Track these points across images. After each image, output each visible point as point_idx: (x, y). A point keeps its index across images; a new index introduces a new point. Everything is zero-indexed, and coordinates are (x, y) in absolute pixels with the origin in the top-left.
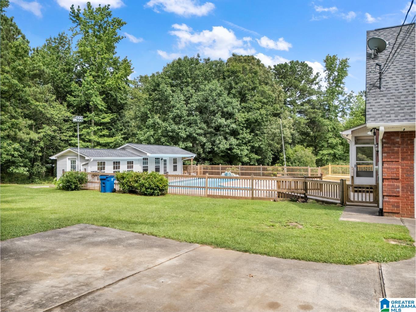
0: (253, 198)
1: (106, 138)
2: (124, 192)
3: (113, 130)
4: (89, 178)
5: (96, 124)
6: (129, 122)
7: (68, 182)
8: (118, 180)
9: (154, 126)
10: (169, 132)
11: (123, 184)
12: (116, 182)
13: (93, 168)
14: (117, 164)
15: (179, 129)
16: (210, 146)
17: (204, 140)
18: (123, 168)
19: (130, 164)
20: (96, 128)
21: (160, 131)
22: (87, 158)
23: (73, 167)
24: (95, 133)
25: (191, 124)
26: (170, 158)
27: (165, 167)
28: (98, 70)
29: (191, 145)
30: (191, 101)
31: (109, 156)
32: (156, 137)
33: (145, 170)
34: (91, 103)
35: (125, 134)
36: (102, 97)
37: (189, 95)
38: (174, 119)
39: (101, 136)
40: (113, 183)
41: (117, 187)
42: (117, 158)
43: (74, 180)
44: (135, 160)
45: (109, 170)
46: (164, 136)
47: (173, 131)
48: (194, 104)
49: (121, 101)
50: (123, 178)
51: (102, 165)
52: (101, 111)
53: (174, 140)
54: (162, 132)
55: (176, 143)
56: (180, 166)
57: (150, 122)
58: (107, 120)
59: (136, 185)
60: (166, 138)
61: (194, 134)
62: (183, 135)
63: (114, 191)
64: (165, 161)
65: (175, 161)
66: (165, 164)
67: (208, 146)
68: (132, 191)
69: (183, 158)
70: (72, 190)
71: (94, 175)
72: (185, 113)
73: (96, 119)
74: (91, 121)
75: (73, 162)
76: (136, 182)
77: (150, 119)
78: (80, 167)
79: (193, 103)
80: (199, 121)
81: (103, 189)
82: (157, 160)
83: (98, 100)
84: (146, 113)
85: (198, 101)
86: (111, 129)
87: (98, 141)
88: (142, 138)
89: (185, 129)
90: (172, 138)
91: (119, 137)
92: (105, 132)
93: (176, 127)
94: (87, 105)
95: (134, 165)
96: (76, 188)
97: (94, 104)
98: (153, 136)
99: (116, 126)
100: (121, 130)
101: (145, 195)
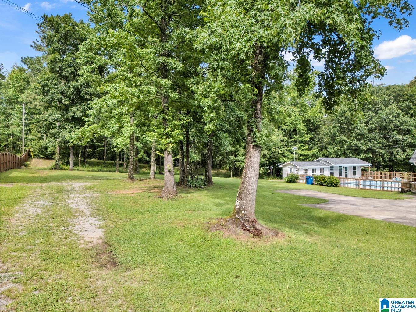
0: (383, 191)
1: (306, 151)
2: (317, 185)
3: (312, 145)
4: (300, 177)
5: (300, 142)
6: (323, 138)
7: (291, 179)
8: (314, 179)
9: (341, 142)
10: (352, 146)
11: (317, 181)
12: (314, 180)
13: (301, 172)
14: (314, 170)
15: (361, 144)
16: (389, 157)
17: (383, 151)
18: (318, 173)
19: (322, 170)
20: (300, 145)
21: (345, 146)
22: (298, 167)
23: (291, 171)
24: (299, 148)
25: (371, 140)
26: (350, 167)
27: (346, 173)
28: (302, 107)
29: (371, 156)
30: (371, 122)
31: (309, 166)
32: (342, 149)
33: (332, 174)
34: (297, 130)
35: (320, 147)
36: (304, 125)
37: (370, 118)
38: (356, 137)
39: (303, 150)
40: (312, 180)
41: (314, 183)
42: (314, 167)
43: (293, 178)
44: (325, 168)
45: (310, 173)
46: (349, 150)
47: (356, 145)
48: (373, 125)
49: (317, 123)
50: (317, 178)
51: (306, 170)
52: (304, 133)
53: (357, 152)
54: (347, 147)
55: (359, 154)
56: (359, 172)
57: (338, 140)
58: (307, 139)
59: (323, 181)
60: (350, 151)
61: (374, 148)
62: (364, 148)
63: (313, 184)
64: (346, 168)
65: (354, 168)
66: (346, 170)
67: (387, 156)
68: (321, 184)
69: (361, 167)
70: (293, 182)
71: (302, 176)
72: (366, 132)
73: (300, 139)
74: (297, 141)
75: (291, 169)
76: (323, 180)
77: (338, 137)
78: (294, 171)
79: (373, 123)
80: (378, 138)
81: (308, 183)
82: (340, 168)
83: (302, 127)
84: (335, 133)
85: (377, 123)
86: (310, 144)
87: (301, 153)
88: (331, 151)
89: (366, 144)
90: (355, 150)
91: (315, 150)
92: (306, 147)
93: (357, 143)
94: (295, 131)
95: (324, 171)
96: (294, 182)
97: (299, 130)
98: (340, 150)
99: (313, 142)
100: (317, 144)
101: (328, 186)
